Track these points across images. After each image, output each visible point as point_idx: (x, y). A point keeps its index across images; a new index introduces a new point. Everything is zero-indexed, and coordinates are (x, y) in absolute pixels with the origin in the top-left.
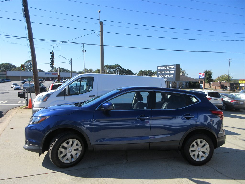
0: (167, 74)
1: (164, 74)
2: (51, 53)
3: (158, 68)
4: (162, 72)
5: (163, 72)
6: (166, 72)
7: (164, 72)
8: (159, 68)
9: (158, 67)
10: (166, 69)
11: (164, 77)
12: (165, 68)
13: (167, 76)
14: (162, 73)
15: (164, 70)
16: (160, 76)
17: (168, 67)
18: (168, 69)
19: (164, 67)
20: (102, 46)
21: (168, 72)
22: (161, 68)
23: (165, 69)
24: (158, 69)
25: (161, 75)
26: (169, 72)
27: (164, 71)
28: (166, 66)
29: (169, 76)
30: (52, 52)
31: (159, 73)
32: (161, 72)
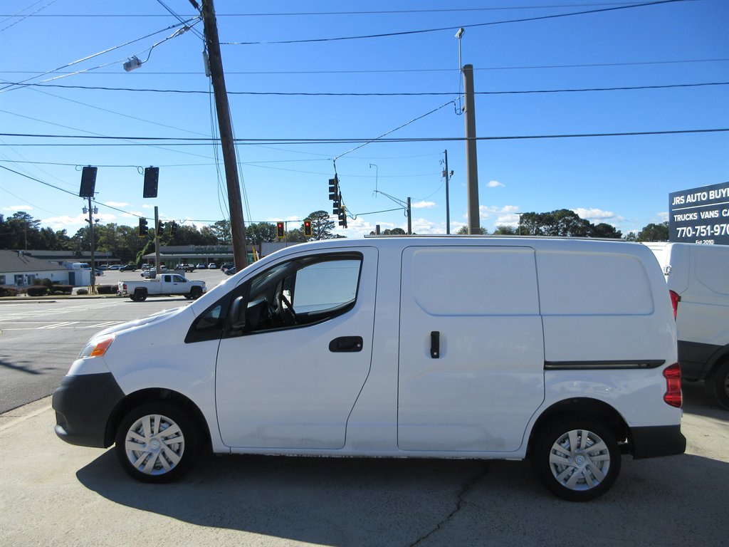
0: (711, 222)
1: (701, 222)
2: (331, 182)
3: (671, 201)
4: (688, 217)
5: (693, 216)
6: (706, 215)
7: (699, 216)
8: (678, 200)
9: (672, 196)
10: (709, 201)
11: (700, 233)
12: (702, 196)
13: (712, 229)
14: (691, 218)
15: (699, 207)
16: (683, 231)
17: (713, 195)
18: (716, 200)
19: (699, 194)
20: (472, 140)
21: (714, 214)
22: (686, 199)
23: (702, 202)
24: (671, 207)
25: (685, 228)
26: (720, 213)
27: (699, 211)
28: (708, 189)
29: (719, 230)
30: (333, 177)
31: (679, 219)
32: (685, 216)
